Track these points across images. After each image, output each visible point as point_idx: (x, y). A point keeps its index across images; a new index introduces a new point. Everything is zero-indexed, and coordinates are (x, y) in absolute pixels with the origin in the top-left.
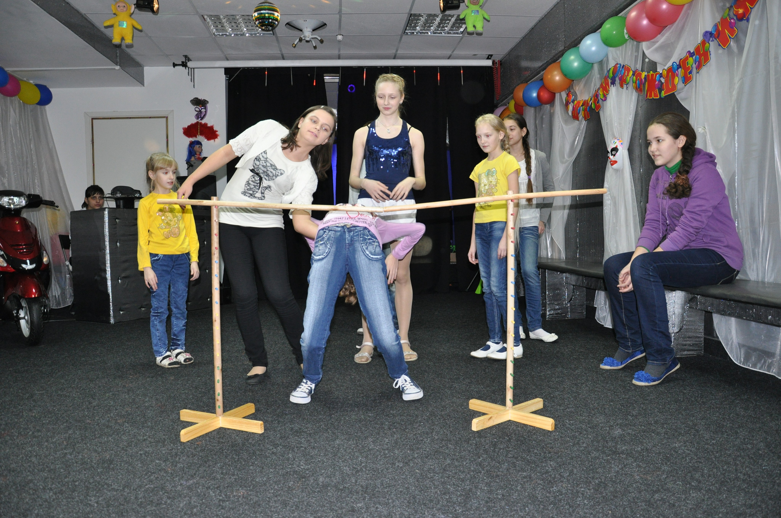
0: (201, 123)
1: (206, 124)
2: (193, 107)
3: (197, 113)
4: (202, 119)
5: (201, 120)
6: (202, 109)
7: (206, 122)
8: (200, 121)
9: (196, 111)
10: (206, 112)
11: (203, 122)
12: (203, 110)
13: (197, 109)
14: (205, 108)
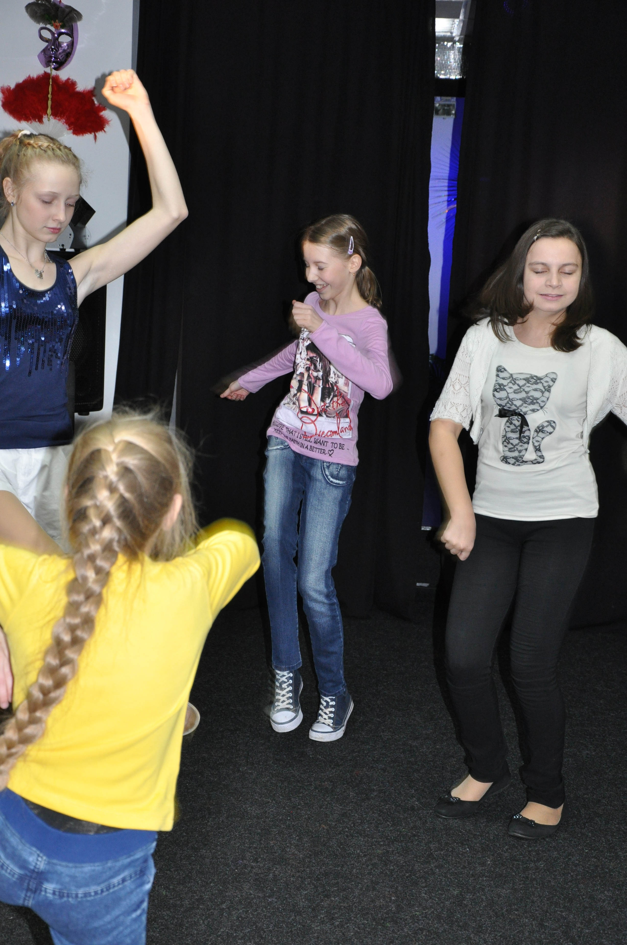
0: (56, 79)
1: (70, 85)
2: (34, 27)
3: (45, 44)
4: (60, 65)
5: (56, 69)
6: (60, 34)
7: (74, 78)
8: (54, 73)
9: (41, 37)
10: (72, 45)
11: (64, 74)
12: (65, 40)
13: (47, 35)
14: (71, 33)
